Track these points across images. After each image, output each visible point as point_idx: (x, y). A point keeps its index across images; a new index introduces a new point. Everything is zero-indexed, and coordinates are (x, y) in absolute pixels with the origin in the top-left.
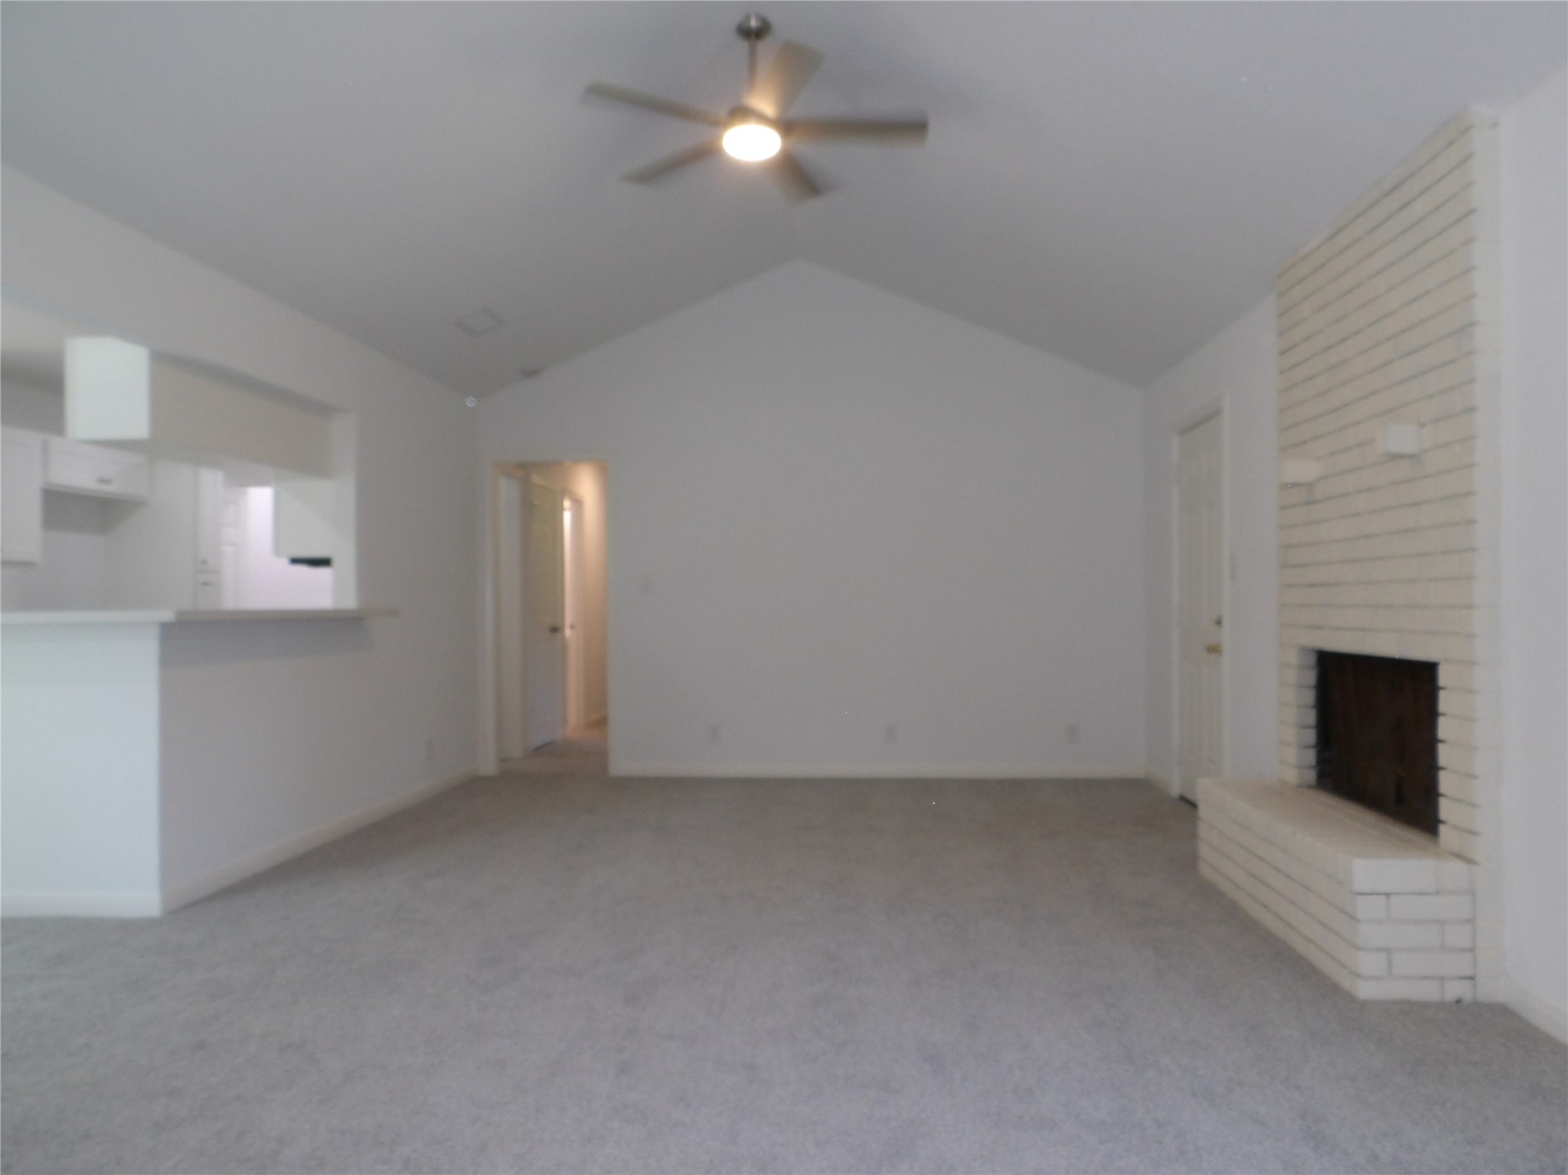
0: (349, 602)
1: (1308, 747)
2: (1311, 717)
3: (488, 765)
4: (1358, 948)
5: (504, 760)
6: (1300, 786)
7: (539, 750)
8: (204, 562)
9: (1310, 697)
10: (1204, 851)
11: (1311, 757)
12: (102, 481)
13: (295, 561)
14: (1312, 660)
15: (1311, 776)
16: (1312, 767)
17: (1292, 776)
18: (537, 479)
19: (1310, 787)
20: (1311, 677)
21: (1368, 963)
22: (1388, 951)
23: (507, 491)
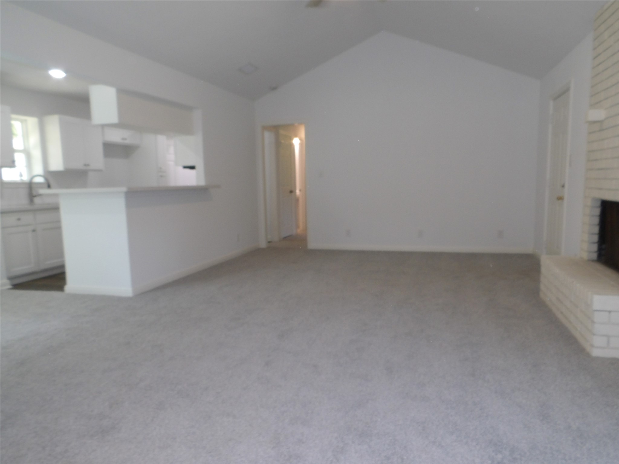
0: (202, 183)
1: (594, 243)
2: (596, 229)
3: (263, 244)
4: (594, 335)
5: (269, 242)
6: (589, 260)
7: (285, 238)
8: (161, 168)
9: (596, 220)
10: (542, 287)
11: (595, 247)
12: (123, 139)
13: (185, 167)
14: (599, 204)
15: (595, 256)
16: (596, 252)
17: (585, 256)
18: (282, 132)
19: (593, 261)
20: (597, 211)
21: (598, 341)
22: (608, 336)
23: (268, 137)
